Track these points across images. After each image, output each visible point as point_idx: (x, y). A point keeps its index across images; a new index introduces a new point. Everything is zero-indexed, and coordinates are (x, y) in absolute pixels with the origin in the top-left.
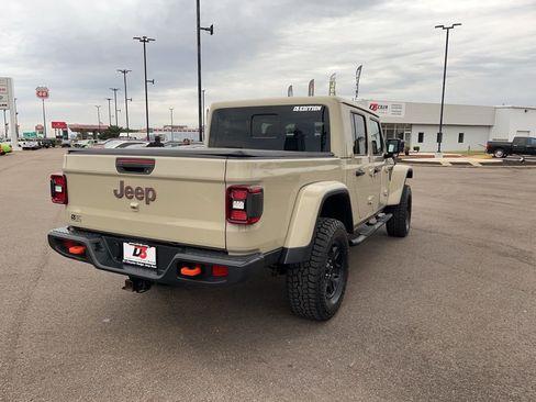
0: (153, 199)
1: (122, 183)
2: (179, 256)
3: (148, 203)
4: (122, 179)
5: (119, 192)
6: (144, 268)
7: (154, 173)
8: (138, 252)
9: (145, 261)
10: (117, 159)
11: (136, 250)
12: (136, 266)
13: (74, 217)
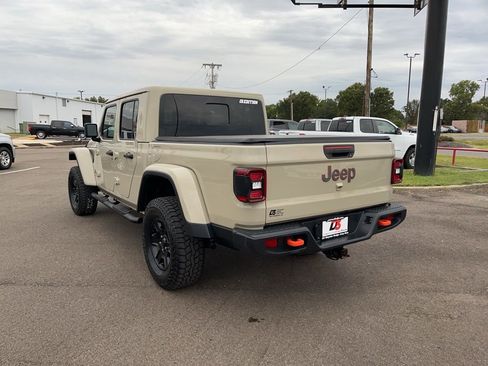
0: (353, 177)
1: (330, 167)
3: (349, 181)
4: (329, 164)
5: (326, 177)
6: (339, 237)
7: (355, 156)
8: (334, 226)
9: (339, 231)
10: (325, 147)
11: (332, 225)
13: (273, 212)
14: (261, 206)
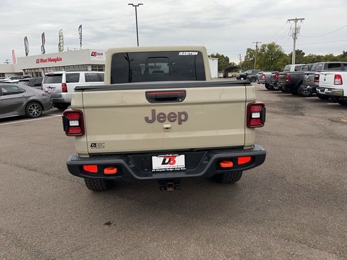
0: (185, 120)
1: (154, 111)
2: (216, 156)
3: (180, 123)
4: (153, 108)
5: (150, 119)
6: (174, 171)
7: (186, 100)
8: (167, 161)
9: (175, 166)
10: (146, 93)
11: (165, 160)
12: (166, 171)
13: (94, 145)
14: (83, 139)
